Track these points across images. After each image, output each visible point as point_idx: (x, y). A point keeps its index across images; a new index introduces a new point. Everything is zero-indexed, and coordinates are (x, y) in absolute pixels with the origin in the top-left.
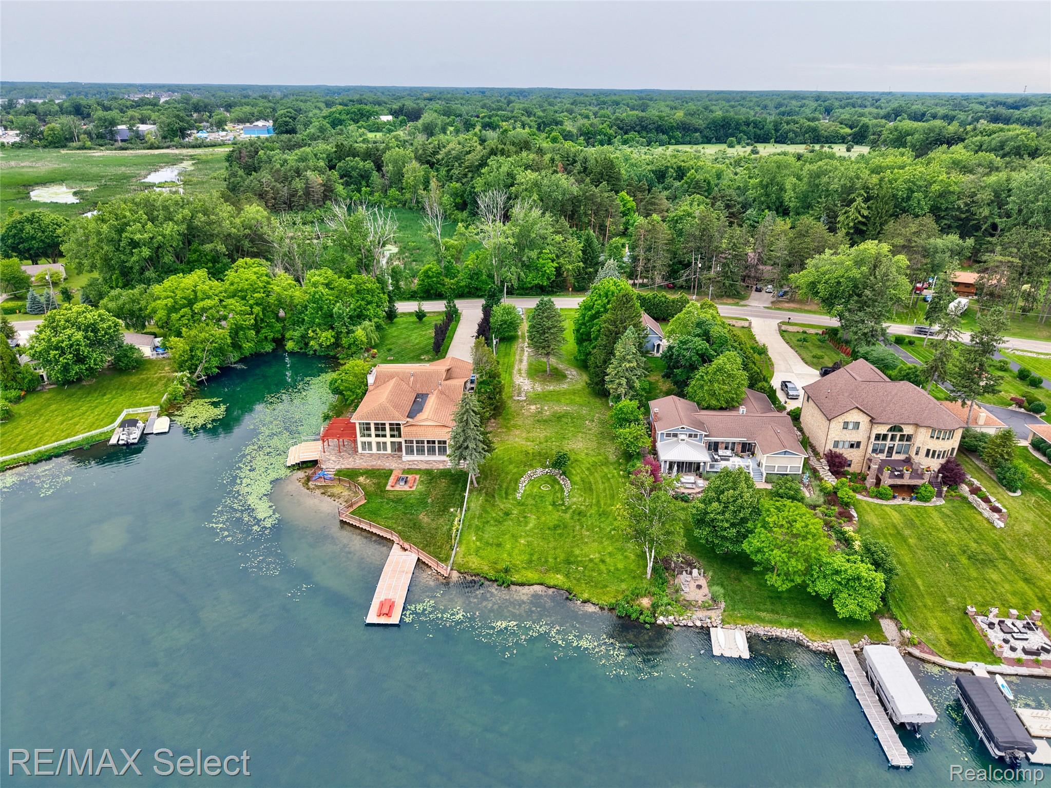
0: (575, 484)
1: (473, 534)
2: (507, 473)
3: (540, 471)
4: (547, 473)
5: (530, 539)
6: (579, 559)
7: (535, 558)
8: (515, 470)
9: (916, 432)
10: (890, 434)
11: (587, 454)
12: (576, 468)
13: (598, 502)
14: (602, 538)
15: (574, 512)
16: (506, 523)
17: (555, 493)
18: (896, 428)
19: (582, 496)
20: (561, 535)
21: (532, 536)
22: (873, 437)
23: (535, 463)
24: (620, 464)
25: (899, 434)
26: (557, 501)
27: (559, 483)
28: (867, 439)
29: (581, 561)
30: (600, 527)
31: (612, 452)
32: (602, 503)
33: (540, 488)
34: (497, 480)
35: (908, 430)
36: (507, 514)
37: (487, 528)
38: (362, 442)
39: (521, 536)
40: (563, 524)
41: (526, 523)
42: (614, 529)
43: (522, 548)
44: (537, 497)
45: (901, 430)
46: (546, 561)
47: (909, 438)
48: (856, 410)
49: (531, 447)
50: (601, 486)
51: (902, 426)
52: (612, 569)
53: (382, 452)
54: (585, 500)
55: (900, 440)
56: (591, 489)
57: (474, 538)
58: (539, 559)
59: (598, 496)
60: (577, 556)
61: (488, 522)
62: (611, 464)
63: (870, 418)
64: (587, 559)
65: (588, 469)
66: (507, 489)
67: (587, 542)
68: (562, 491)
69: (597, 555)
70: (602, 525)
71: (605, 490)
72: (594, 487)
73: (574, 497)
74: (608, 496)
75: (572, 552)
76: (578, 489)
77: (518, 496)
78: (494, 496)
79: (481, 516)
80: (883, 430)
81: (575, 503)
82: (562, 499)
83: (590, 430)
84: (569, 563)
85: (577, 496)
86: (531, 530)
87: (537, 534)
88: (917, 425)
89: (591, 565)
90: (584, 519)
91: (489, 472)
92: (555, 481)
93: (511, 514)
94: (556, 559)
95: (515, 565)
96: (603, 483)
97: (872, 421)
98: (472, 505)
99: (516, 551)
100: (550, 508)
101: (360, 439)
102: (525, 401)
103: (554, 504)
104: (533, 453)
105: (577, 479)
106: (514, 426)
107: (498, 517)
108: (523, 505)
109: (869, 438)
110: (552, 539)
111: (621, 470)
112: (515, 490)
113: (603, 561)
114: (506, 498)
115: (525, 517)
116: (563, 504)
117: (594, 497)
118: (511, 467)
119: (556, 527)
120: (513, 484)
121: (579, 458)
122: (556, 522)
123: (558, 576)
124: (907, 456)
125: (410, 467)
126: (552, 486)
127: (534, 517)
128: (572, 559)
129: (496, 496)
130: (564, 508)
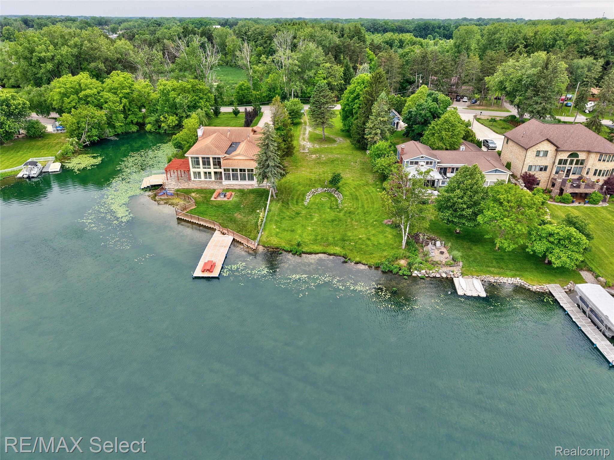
0: (345, 196)
1: (274, 225)
2: (297, 191)
3: (320, 190)
4: (325, 191)
5: (315, 227)
6: (351, 238)
7: (319, 237)
8: (303, 189)
9: (588, 157)
10: (569, 159)
11: (353, 180)
12: (346, 187)
13: (363, 206)
14: (367, 226)
15: (346, 212)
16: (297, 219)
17: (331, 202)
18: (574, 155)
19: (351, 203)
20: (337, 225)
21: (316, 226)
22: (557, 161)
23: (316, 185)
24: (377, 185)
25: (575, 159)
26: (333, 207)
27: (334, 196)
28: (552, 164)
29: (353, 239)
30: (365, 220)
31: (370, 178)
32: (366, 206)
33: (321, 199)
34: (290, 194)
35: (582, 156)
36: (298, 214)
37: (284, 221)
38: (194, 173)
39: (308, 226)
40: (339, 218)
41: (312, 219)
42: (375, 221)
43: (310, 232)
44: (319, 204)
45: (577, 156)
46: (328, 239)
47: (582, 162)
48: (546, 142)
49: (313, 177)
50: (365, 197)
51: (579, 153)
52: (376, 243)
53: (208, 180)
54: (353, 205)
55: (576, 164)
56: (357, 199)
57: (275, 227)
58: (322, 238)
59: (362, 203)
60: (350, 236)
61: (284, 218)
62: (370, 185)
63: (556, 148)
64: (357, 238)
65: (354, 188)
66: (297, 199)
67: (356, 229)
68: (337, 200)
69: (364, 236)
70: (367, 219)
71: (367, 199)
72: (359, 198)
73: (345, 203)
74: (370, 203)
75: (346, 234)
76: (348, 199)
77: (306, 203)
78: (288, 204)
79: (279, 214)
80: (564, 156)
81: (346, 207)
82: (337, 205)
83: (355, 167)
84: (344, 241)
85: (348, 203)
86: (315, 222)
87: (320, 224)
88: (589, 152)
89: (360, 241)
90: (353, 216)
91: (284, 190)
92: (331, 195)
93: (301, 213)
94: (334, 238)
95: (304, 242)
96: (365, 195)
97: (558, 150)
98: (273, 208)
99: (305, 234)
100: (329, 210)
101: (192, 170)
102: (308, 153)
103: (331, 208)
104: (315, 180)
105: (347, 193)
106: (301, 166)
107: (291, 215)
108: (309, 208)
109: (554, 163)
110: (331, 227)
111: (378, 188)
112: (303, 200)
113: (369, 239)
114: (297, 205)
115: (311, 215)
116: (337, 208)
117: (360, 203)
118: (299, 187)
119: (333, 221)
120: (301, 197)
121: (347, 182)
122: (333, 218)
123: (337, 248)
124: (580, 176)
125: (228, 188)
126: (329, 198)
127: (317, 215)
128: (346, 238)
129: (290, 203)
130: (338, 210)
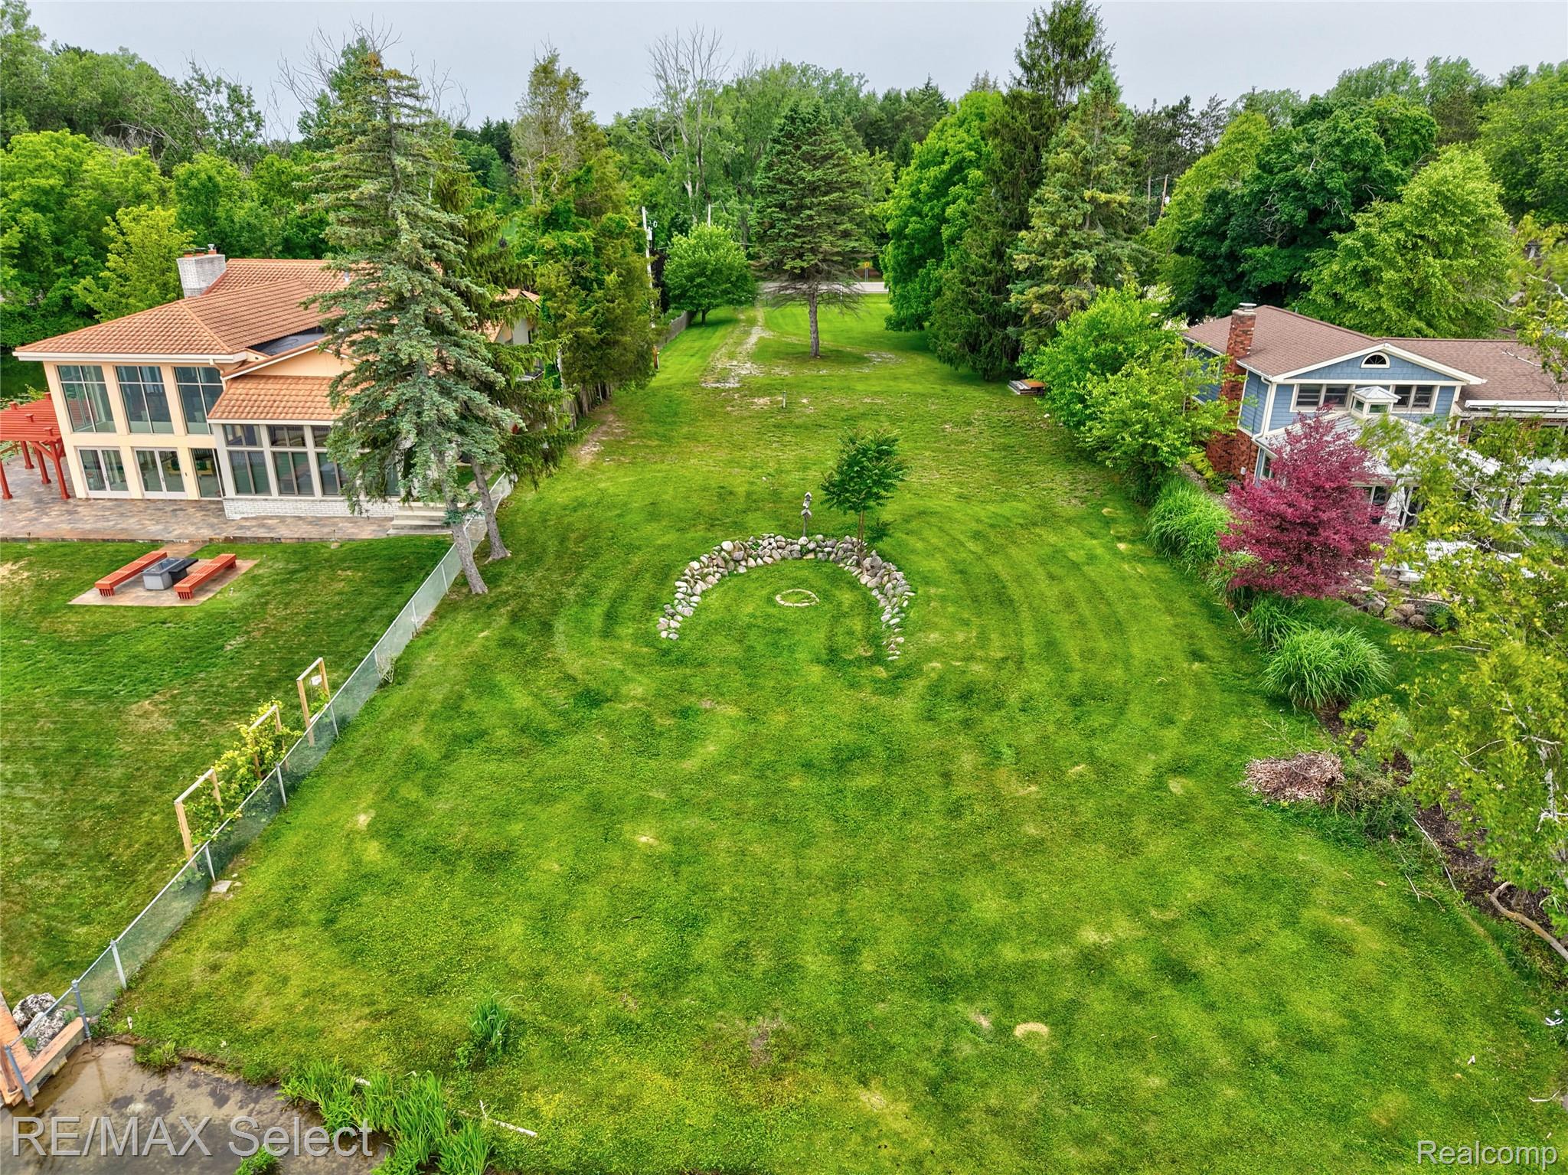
3: (771, 546)
4: (804, 551)
6: (1009, 953)
8: (671, 537)
11: (961, 496)
12: (927, 533)
13: (1051, 647)
15: (935, 690)
17: (835, 620)
19: (966, 623)
21: (708, 808)
23: (751, 519)
26: (850, 648)
27: (854, 585)
32: (1072, 647)
33: (770, 601)
36: (592, 699)
39: (642, 808)
40: (886, 741)
41: (687, 740)
42: (1178, 769)
44: (753, 634)
46: (787, 972)
49: (740, 482)
53: (165, 494)
54: (983, 639)
56: (1002, 599)
57: (363, 820)
59: (1043, 626)
68: (871, 608)
70: (1104, 750)
73: (927, 626)
74: (1094, 624)
75: (954, 905)
76: (943, 599)
77: (666, 628)
78: (547, 627)
81: (934, 653)
82: (874, 640)
84: (945, 987)
85: (944, 623)
87: (740, 793)
90: (992, 721)
92: (838, 578)
98: (429, 661)
100: (816, 673)
102: (737, 390)
103: (832, 658)
104: (749, 494)
105: (937, 565)
106: (692, 437)
108: (681, 661)
112: (653, 604)
114: (607, 633)
115: (684, 713)
116: (877, 660)
117: (1027, 625)
119: (844, 760)
120: (647, 584)
122: (847, 736)
123: (873, 1100)
125: (239, 533)
126: (826, 596)
127: (732, 711)
129: (560, 626)
130: (881, 673)
